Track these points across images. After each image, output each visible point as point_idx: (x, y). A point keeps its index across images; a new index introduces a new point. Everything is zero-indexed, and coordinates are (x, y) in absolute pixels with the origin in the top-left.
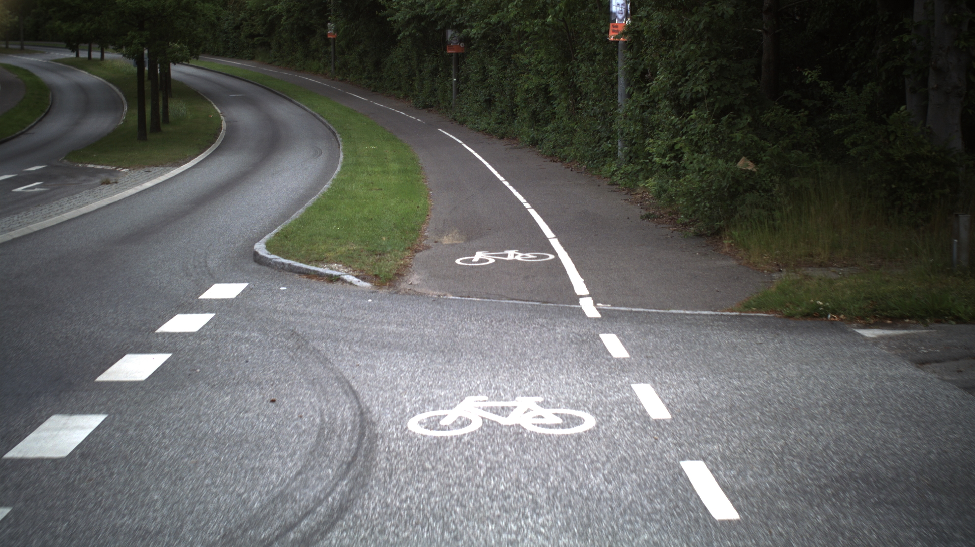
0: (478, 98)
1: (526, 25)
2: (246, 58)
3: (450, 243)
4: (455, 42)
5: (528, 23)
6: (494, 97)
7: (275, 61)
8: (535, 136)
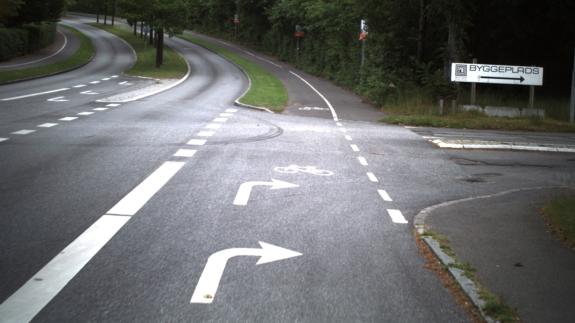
3: (296, 105)
4: (299, 31)
7: (204, 32)
8: (332, 76)
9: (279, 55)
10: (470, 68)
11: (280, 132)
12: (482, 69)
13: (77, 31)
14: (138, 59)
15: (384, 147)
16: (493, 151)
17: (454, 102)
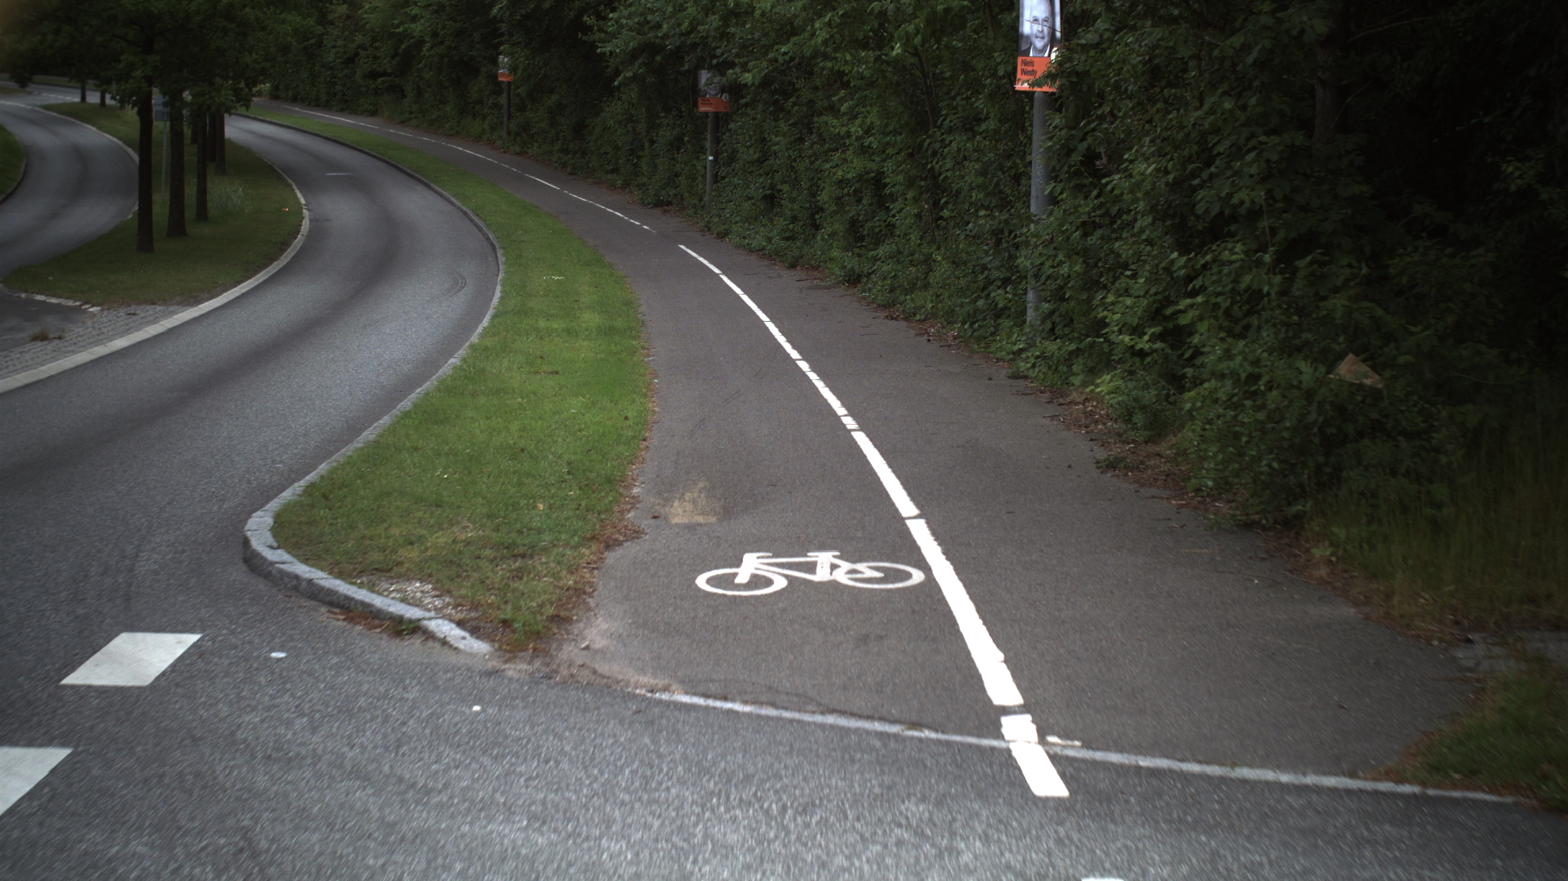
0: (751, 192)
1: (846, 61)
2: (363, 113)
3: (686, 521)
4: (712, 92)
5: (848, 57)
6: (780, 190)
7: (410, 119)
8: (856, 267)
9: (644, 185)
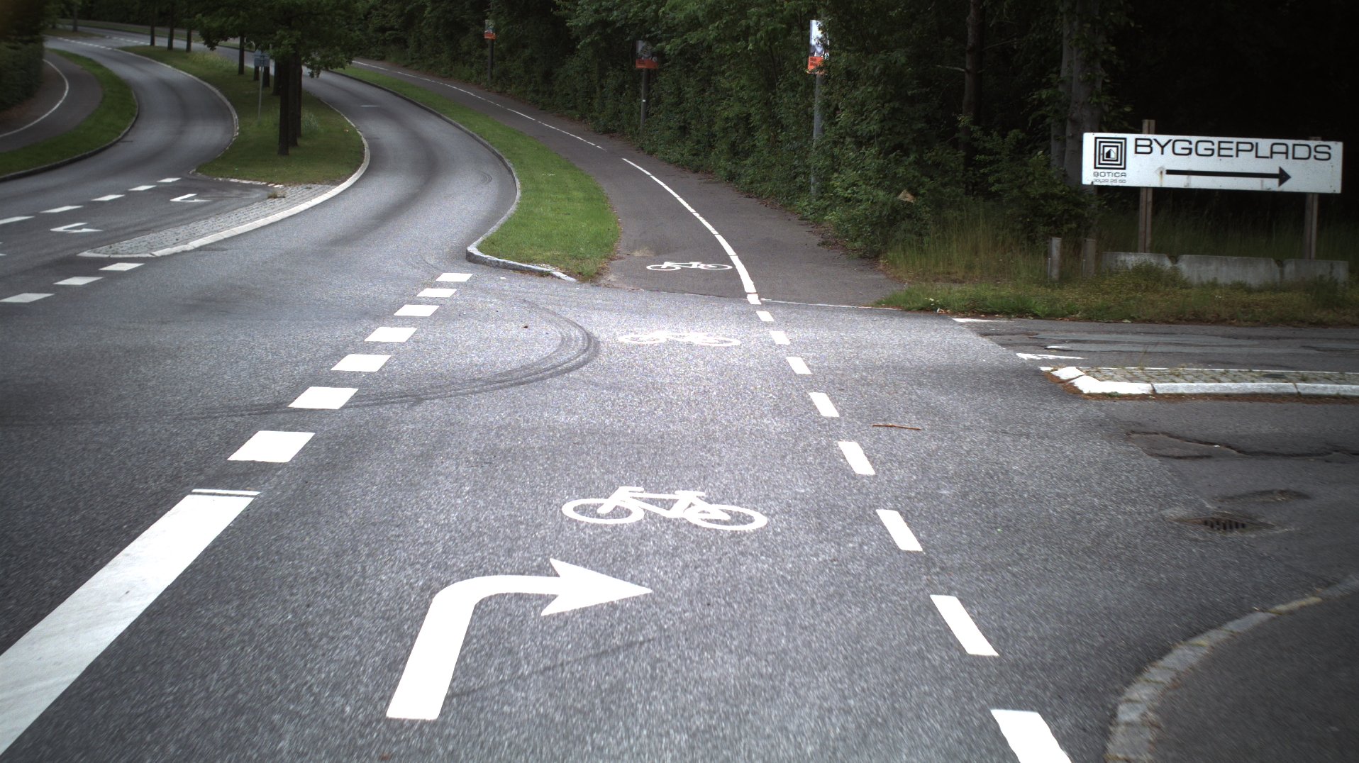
0: (671, 124)
2: (373, 58)
3: (640, 255)
4: (646, 56)
6: (690, 123)
7: (412, 64)
9: (597, 118)
10: (1137, 146)
11: (592, 350)
12: (1168, 149)
13: (99, 66)
14: (241, 132)
15: (914, 397)
16: (1247, 404)
17: (1091, 244)
